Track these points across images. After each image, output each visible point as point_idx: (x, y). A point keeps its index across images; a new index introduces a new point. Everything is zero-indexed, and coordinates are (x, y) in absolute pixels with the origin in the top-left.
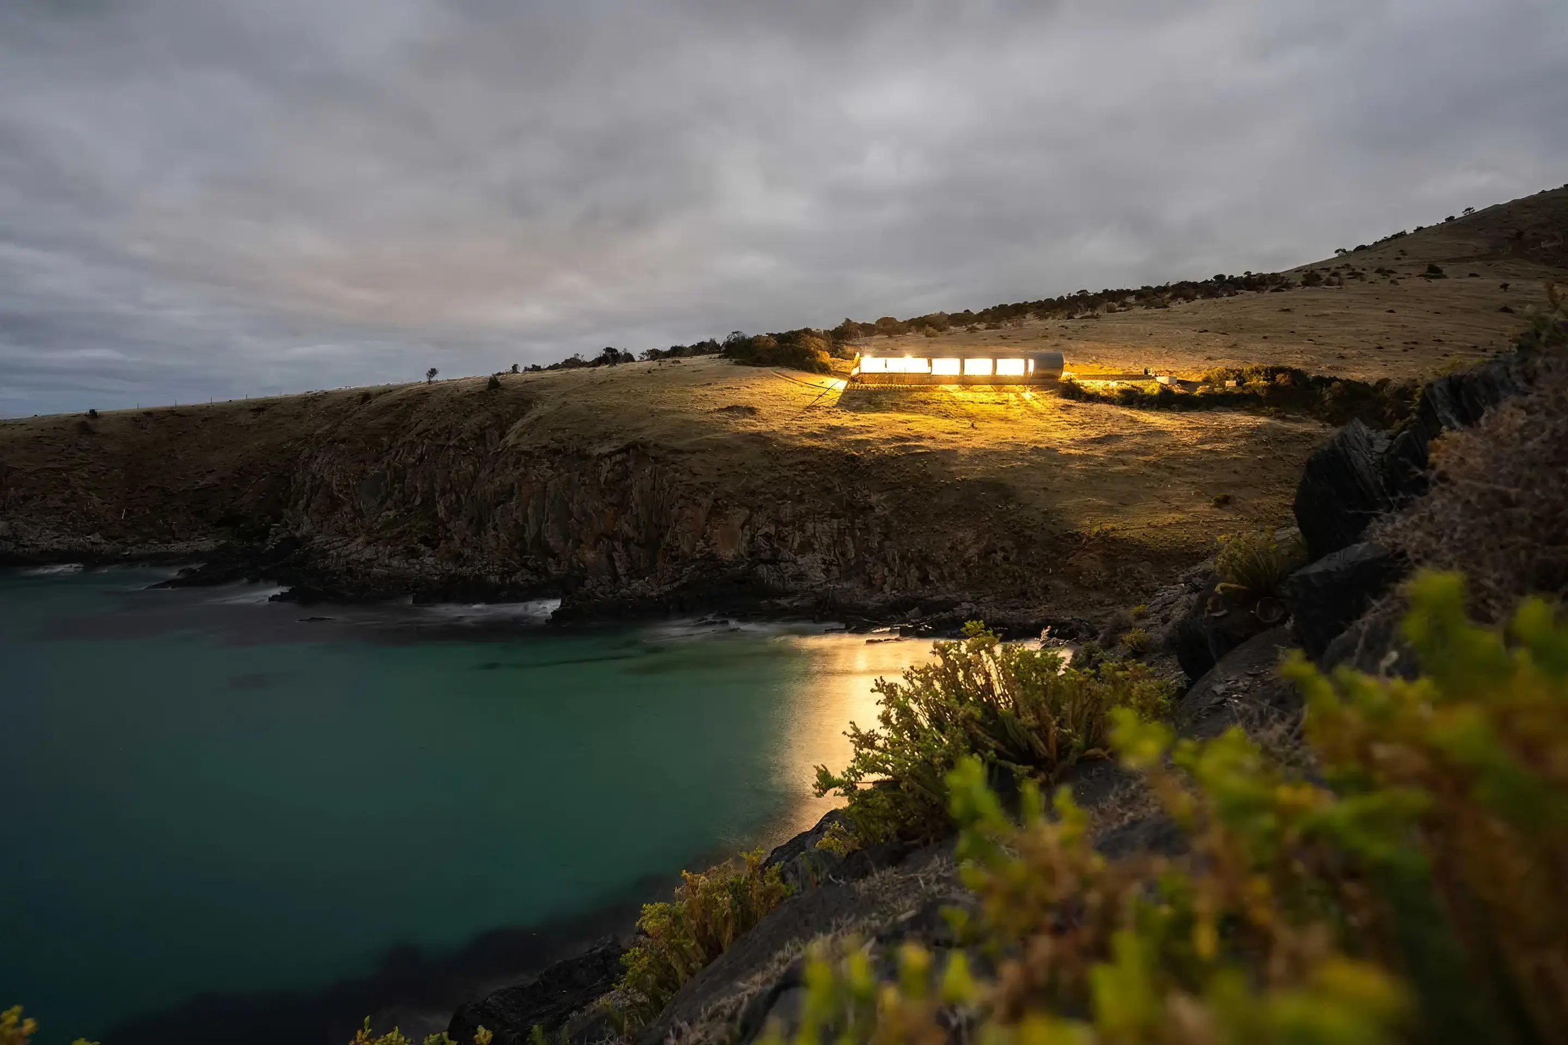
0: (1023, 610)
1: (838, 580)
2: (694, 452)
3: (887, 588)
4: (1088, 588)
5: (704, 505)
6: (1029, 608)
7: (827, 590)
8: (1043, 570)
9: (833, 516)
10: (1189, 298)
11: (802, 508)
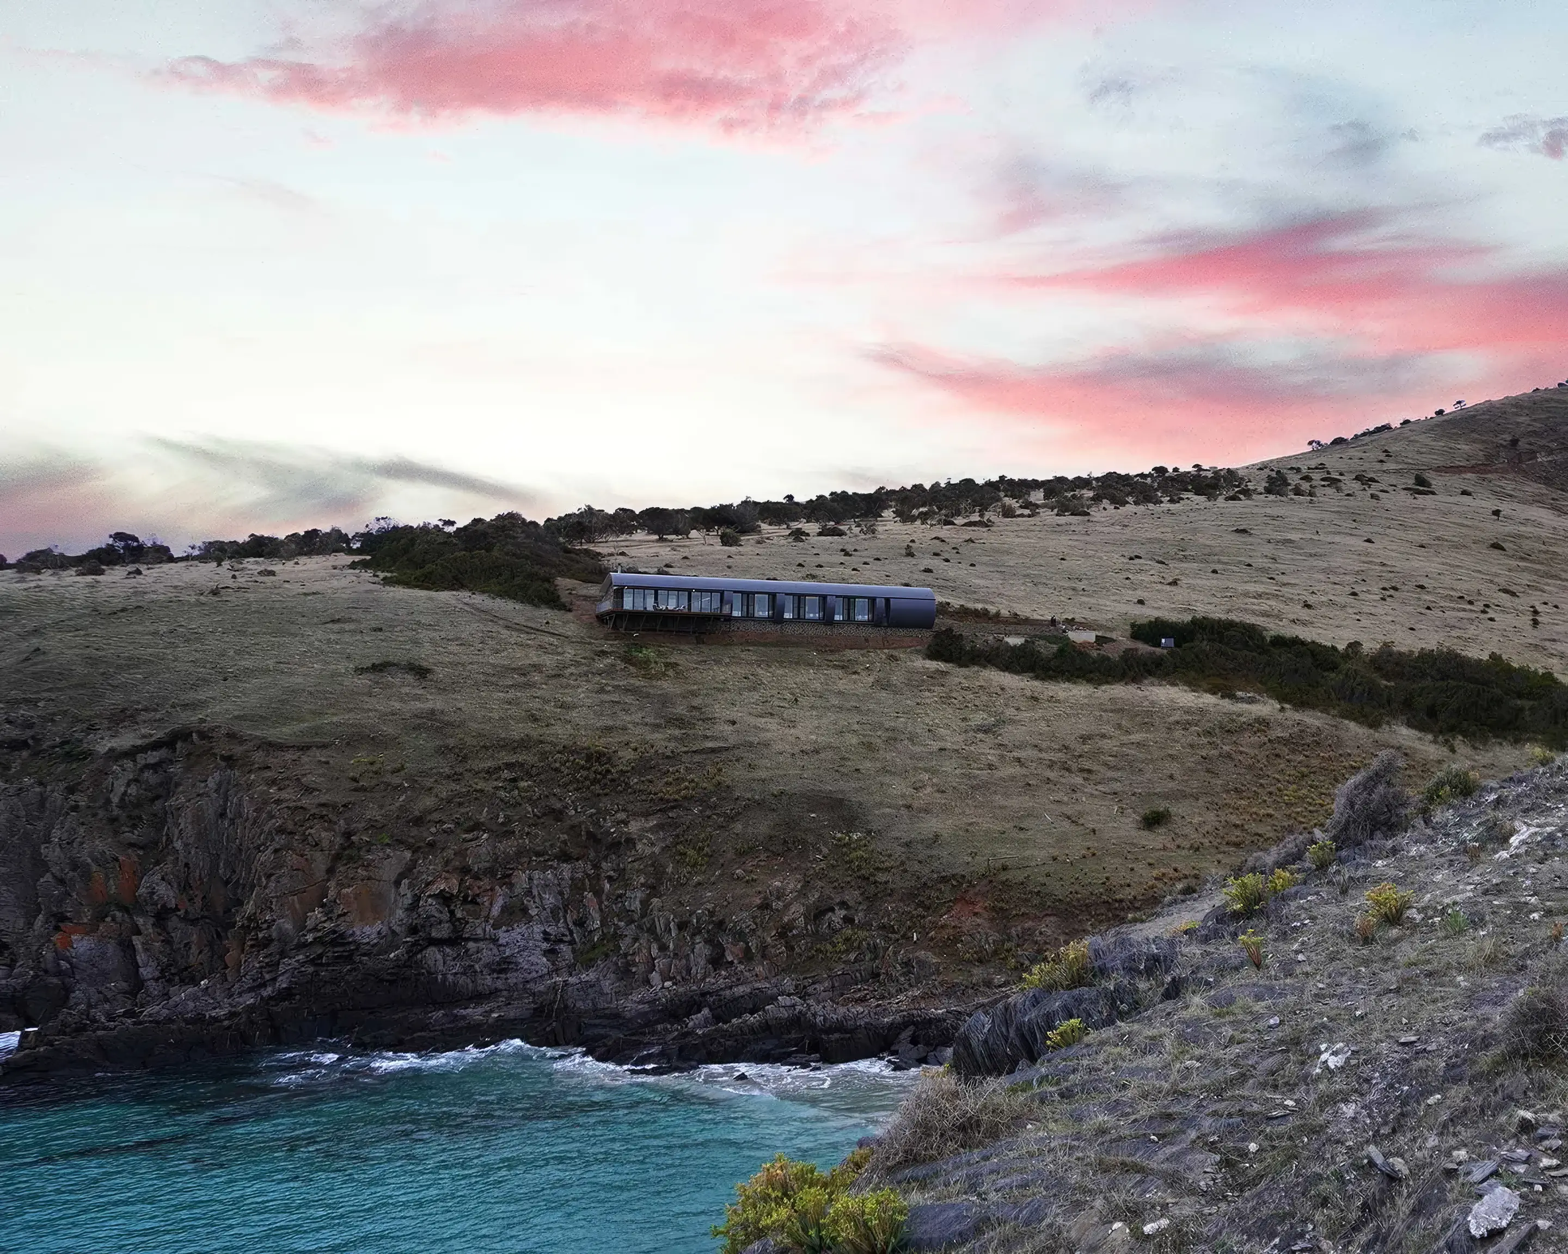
0: (874, 1002)
1: (571, 969)
2: (305, 748)
3: (655, 977)
4: (969, 962)
5: (325, 844)
6: (883, 998)
7: (554, 987)
8: (903, 937)
9: (565, 857)
10: (1119, 502)
11: (508, 846)
